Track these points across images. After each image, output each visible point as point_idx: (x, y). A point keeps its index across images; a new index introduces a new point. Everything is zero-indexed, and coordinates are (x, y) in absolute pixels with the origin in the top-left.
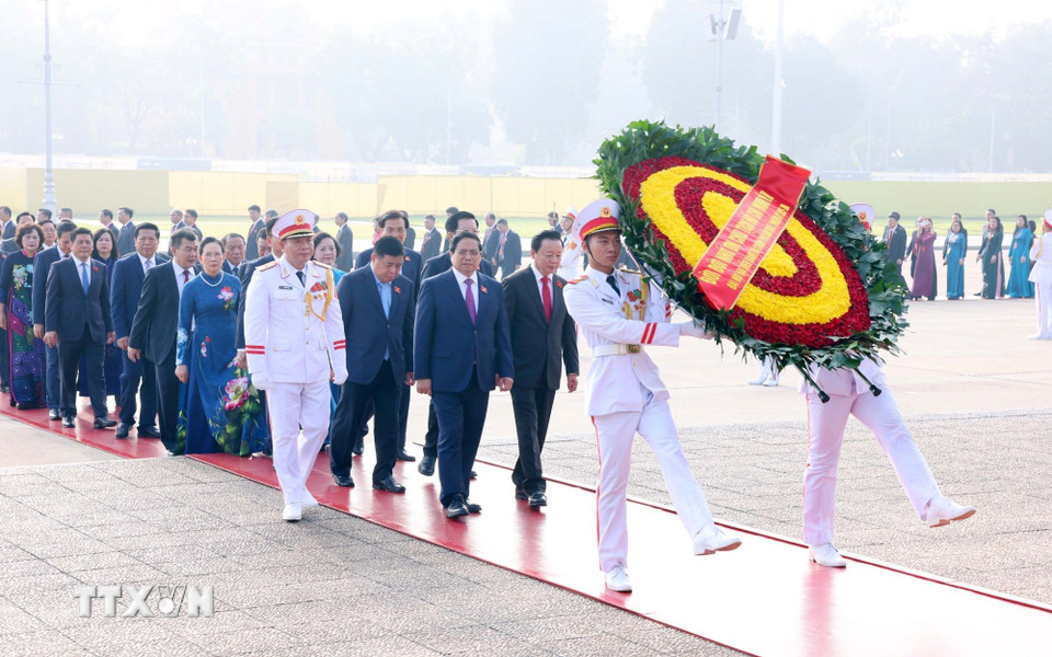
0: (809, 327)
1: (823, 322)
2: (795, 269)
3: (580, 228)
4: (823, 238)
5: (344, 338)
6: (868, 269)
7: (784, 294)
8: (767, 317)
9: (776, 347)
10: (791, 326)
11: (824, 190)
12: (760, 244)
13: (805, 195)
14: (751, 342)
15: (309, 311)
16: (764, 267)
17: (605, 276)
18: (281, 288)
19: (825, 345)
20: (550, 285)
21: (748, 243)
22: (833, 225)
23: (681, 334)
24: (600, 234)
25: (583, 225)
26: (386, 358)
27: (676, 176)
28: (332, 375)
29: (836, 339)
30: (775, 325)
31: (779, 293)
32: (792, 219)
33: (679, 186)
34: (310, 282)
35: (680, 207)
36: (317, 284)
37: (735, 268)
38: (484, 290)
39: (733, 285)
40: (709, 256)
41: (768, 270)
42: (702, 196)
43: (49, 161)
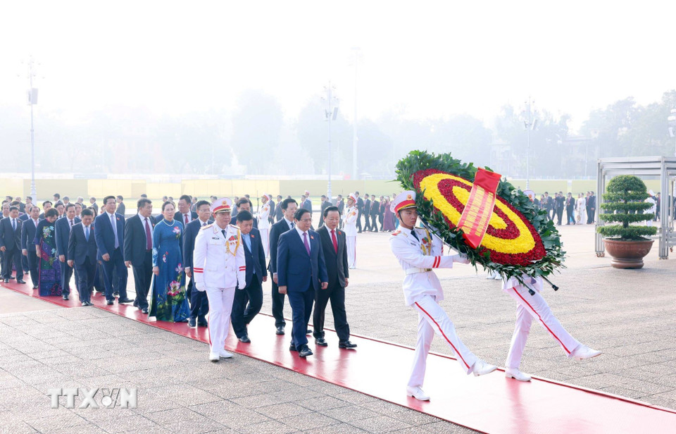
0: (519, 255)
1: (525, 252)
2: (506, 225)
3: (395, 206)
4: (512, 209)
5: (245, 265)
6: (539, 224)
7: (504, 238)
8: (498, 251)
9: (507, 266)
10: (510, 255)
11: (510, 184)
12: (486, 212)
13: (499, 187)
14: (492, 264)
15: (228, 250)
16: (491, 224)
17: (410, 231)
18: (214, 238)
19: (530, 265)
20: (335, 234)
21: (480, 212)
22: (517, 202)
23: (453, 261)
24: (407, 210)
25: (397, 204)
26: (254, 273)
27: (436, 179)
28: (238, 284)
29: (535, 262)
30: (502, 255)
31: (501, 237)
32: (496, 200)
33: (439, 183)
34: (229, 235)
35: (443, 194)
36: (232, 237)
37: (477, 225)
38: (312, 237)
39: (478, 235)
40: (463, 219)
41: (493, 226)
42: (452, 189)
43: (33, 176)
